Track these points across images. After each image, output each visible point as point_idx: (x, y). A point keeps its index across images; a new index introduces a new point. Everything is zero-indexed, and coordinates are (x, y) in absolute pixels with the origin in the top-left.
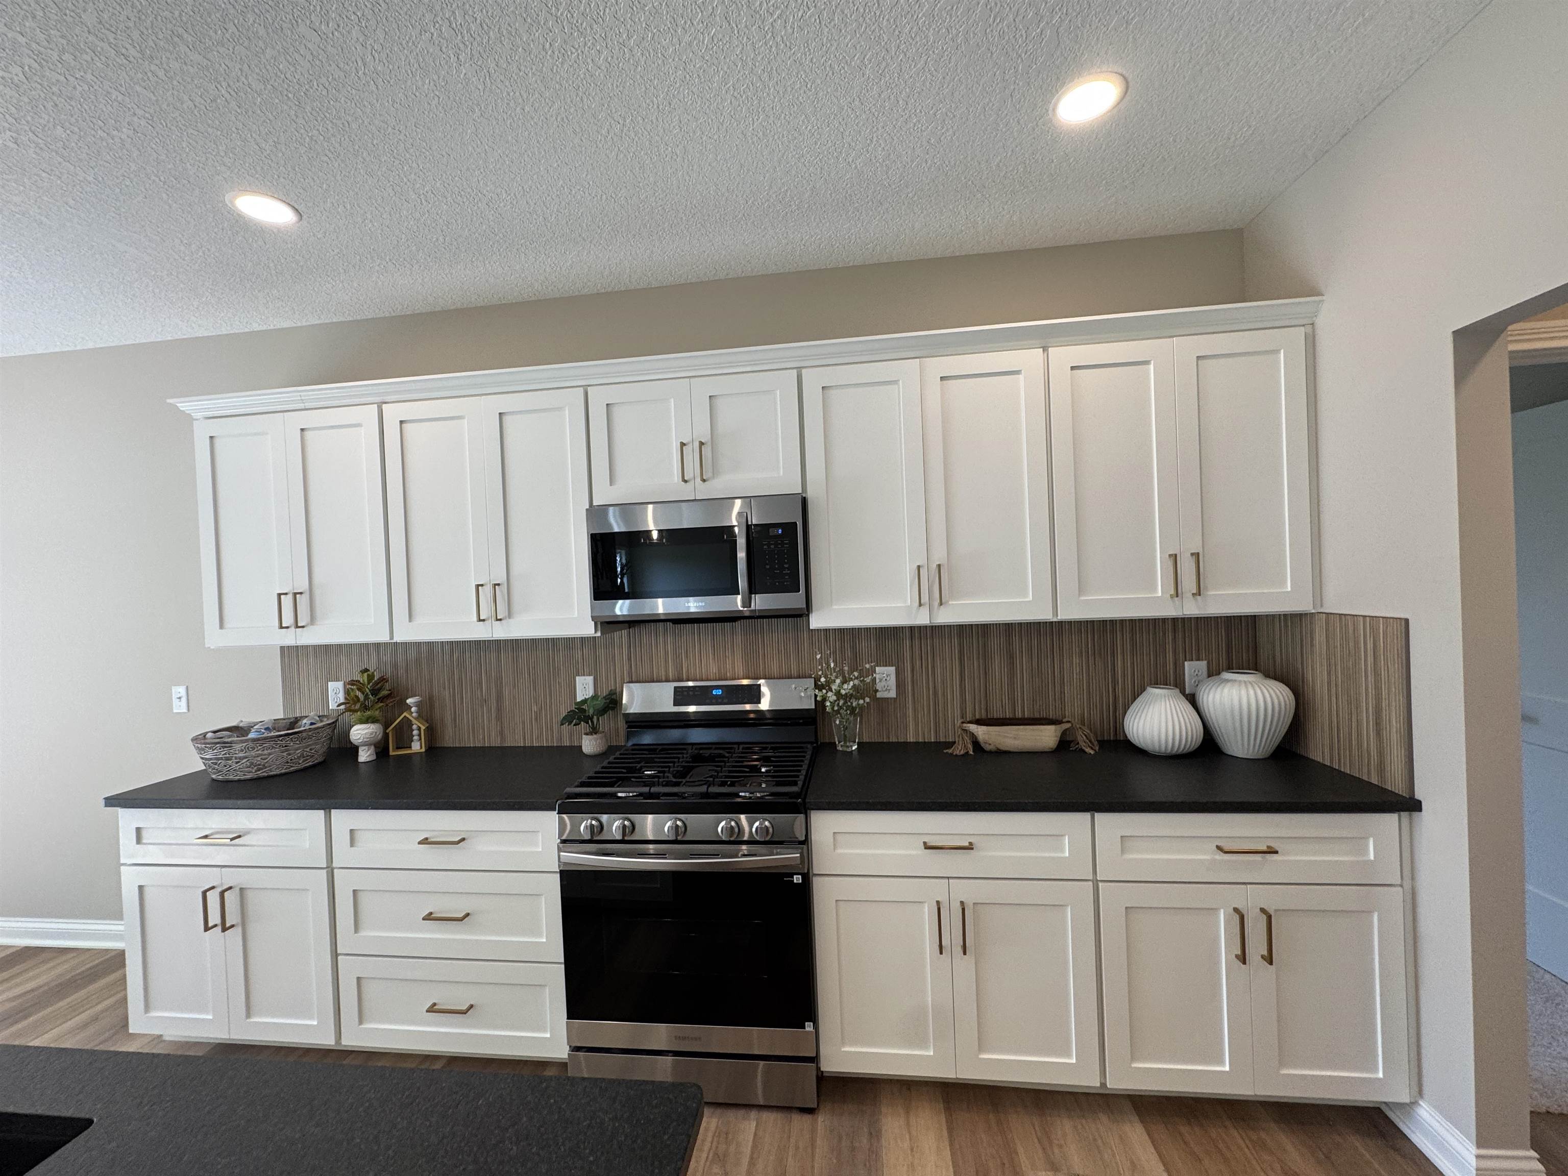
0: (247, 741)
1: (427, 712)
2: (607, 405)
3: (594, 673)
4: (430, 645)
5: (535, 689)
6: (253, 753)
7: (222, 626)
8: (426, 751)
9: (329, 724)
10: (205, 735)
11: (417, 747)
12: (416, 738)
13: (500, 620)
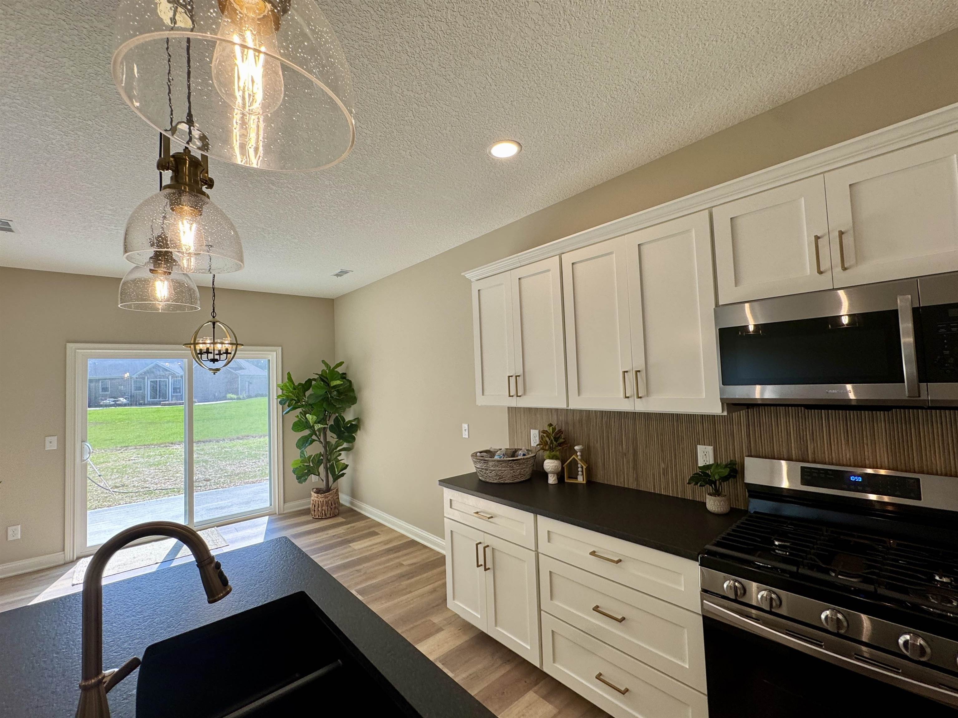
0: (494, 461)
1: (587, 455)
2: (731, 218)
3: (714, 442)
4: (588, 412)
5: (662, 451)
6: (497, 468)
7: (483, 394)
8: (587, 483)
9: (533, 457)
10: (476, 453)
11: (581, 479)
12: (580, 473)
13: (641, 397)
